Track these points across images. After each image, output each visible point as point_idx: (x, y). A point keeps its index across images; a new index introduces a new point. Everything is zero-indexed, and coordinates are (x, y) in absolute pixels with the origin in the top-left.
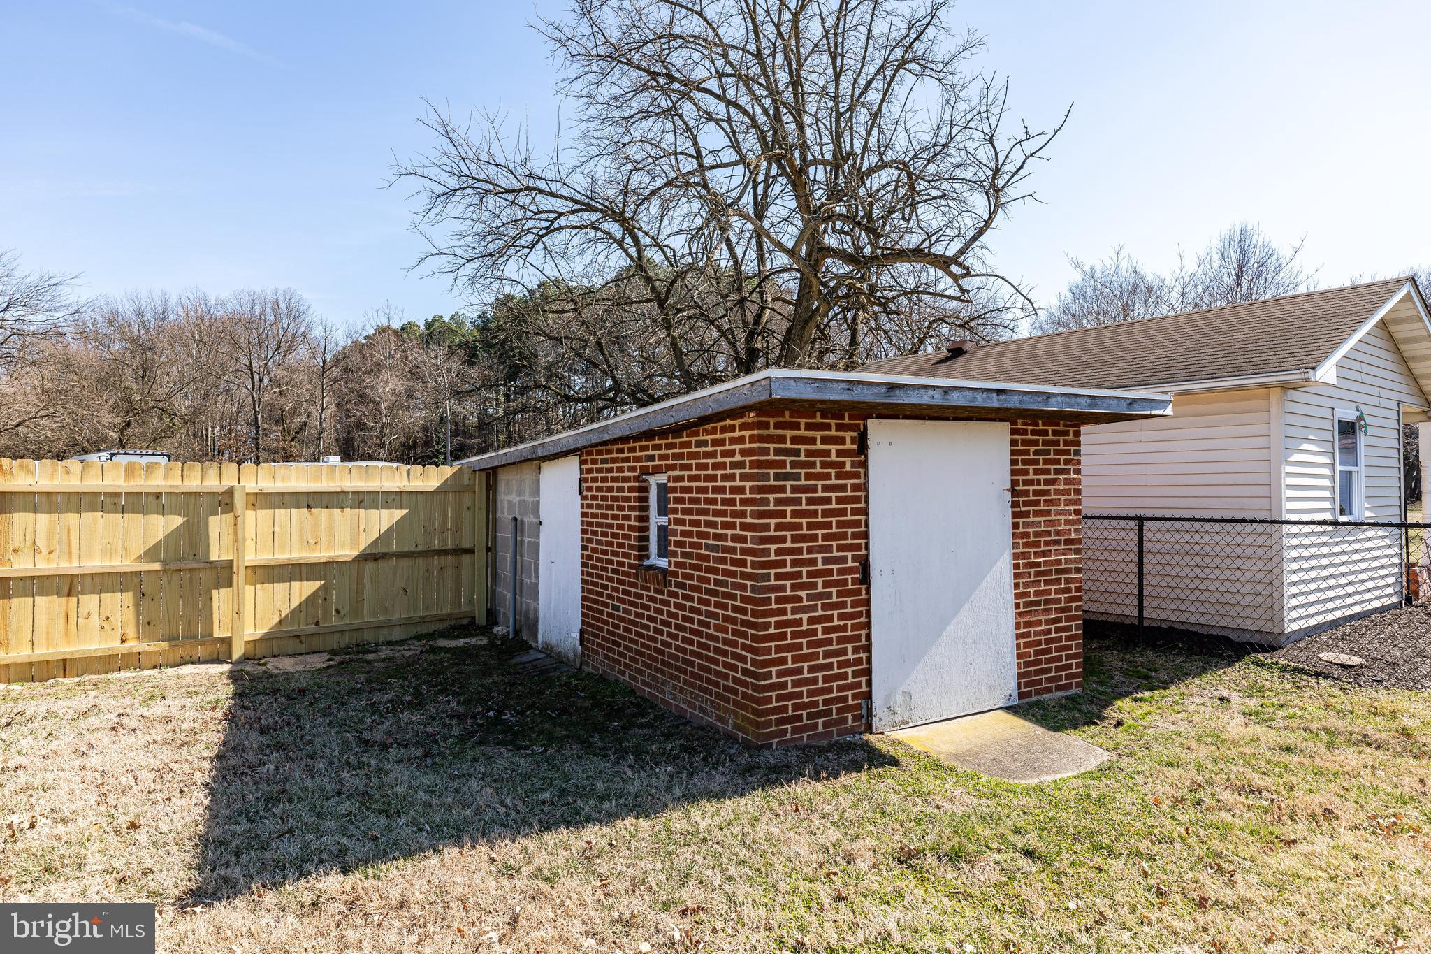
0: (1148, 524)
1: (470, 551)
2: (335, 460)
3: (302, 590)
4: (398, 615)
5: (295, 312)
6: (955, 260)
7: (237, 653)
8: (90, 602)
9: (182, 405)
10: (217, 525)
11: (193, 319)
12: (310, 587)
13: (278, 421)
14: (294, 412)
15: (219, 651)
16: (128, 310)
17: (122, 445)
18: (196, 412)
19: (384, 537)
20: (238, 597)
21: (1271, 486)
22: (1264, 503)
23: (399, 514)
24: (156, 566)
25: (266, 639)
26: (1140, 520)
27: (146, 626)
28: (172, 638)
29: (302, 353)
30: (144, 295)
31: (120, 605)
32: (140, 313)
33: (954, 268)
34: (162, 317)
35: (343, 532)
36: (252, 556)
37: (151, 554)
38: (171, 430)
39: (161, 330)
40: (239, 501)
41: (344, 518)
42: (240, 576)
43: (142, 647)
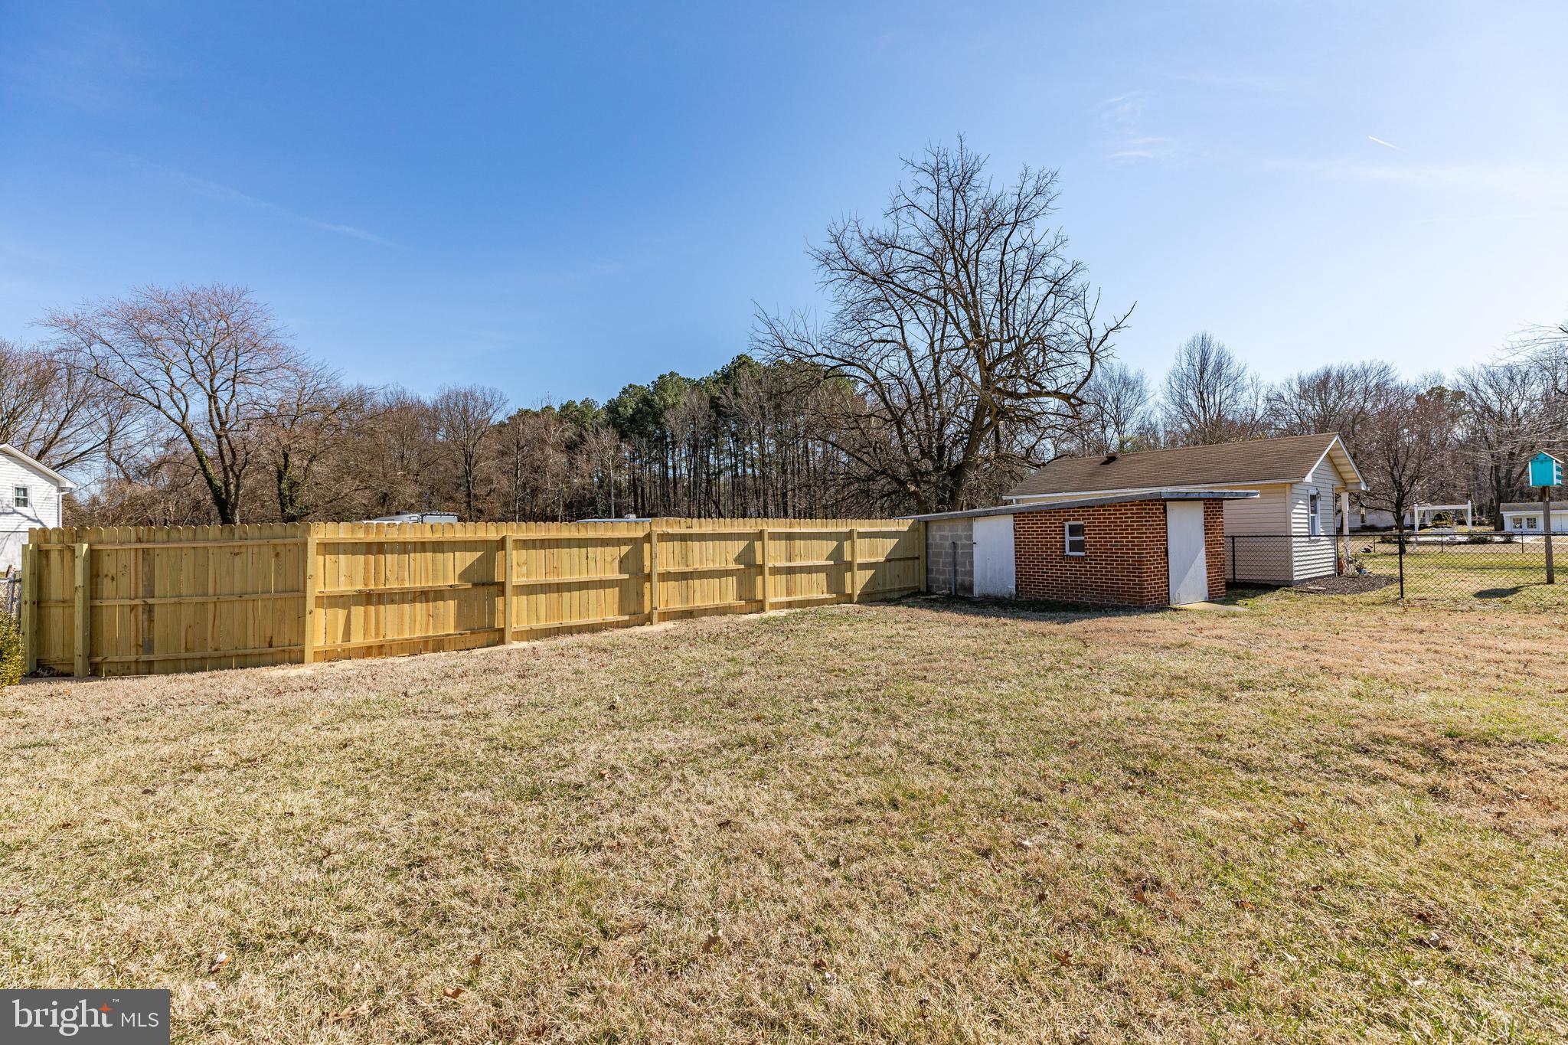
0: (1236, 539)
1: (918, 558)
2: (633, 517)
3: (869, 574)
4: (897, 586)
6: (1073, 396)
12: (872, 573)
19: (891, 552)
20: (853, 577)
21: (1287, 522)
22: (1284, 529)
23: (896, 542)
24: (832, 563)
26: (1233, 537)
31: (822, 578)
33: (1072, 401)
35: (880, 550)
36: (856, 559)
40: (855, 536)
41: (881, 543)
42: (853, 568)
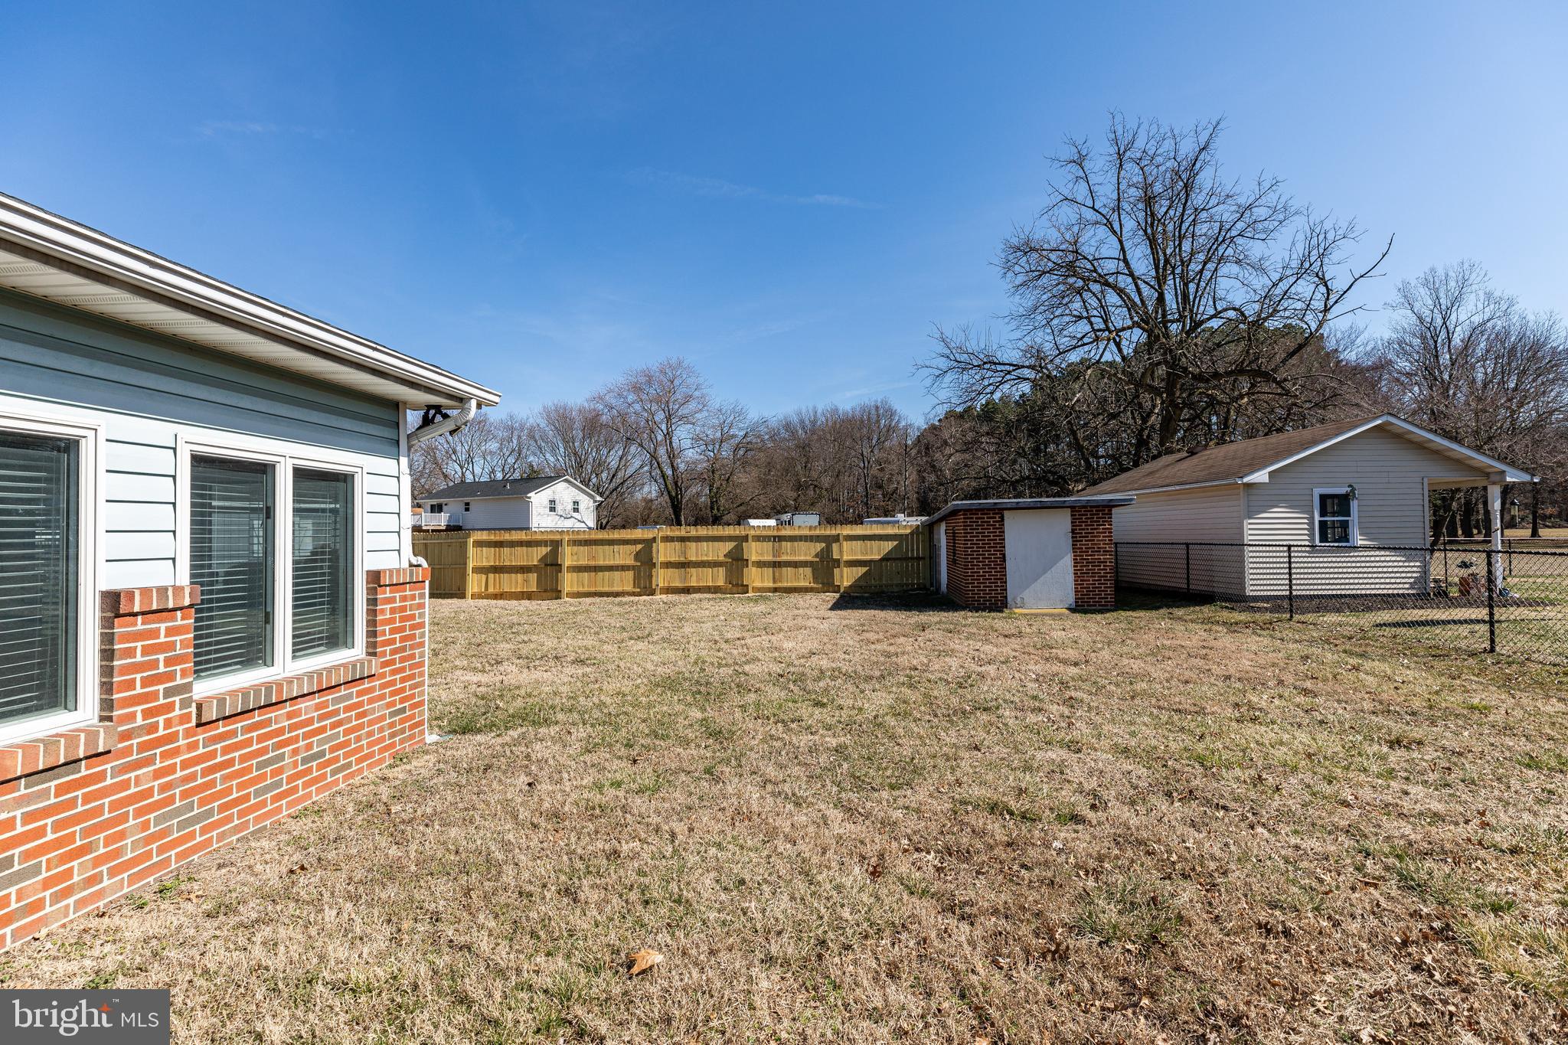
0: (1191, 546)
1: (923, 558)
3: (862, 570)
5: (890, 412)
7: (842, 590)
8: (801, 570)
9: (826, 481)
10: (835, 546)
11: (830, 424)
12: (865, 569)
13: (880, 487)
14: (890, 480)
15: (836, 589)
16: (795, 419)
17: (796, 508)
18: (833, 486)
19: (890, 552)
20: (842, 572)
23: (895, 543)
24: (818, 559)
25: (850, 586)
26: (1187, 545)
27: (815, 579)
28: (823, 584)
29: (894, 441)
30: (804, 411)
31: (808, 571)
32: (802, 422)
34: (814, 423)
35: (875, 550)
36: (845, 558)
37: (817, 556)
38: (820, 497)
39: (813, 432)
40: (841, 538)
41: (875, 544)
42: (842, 565)
43: (815, 586)
